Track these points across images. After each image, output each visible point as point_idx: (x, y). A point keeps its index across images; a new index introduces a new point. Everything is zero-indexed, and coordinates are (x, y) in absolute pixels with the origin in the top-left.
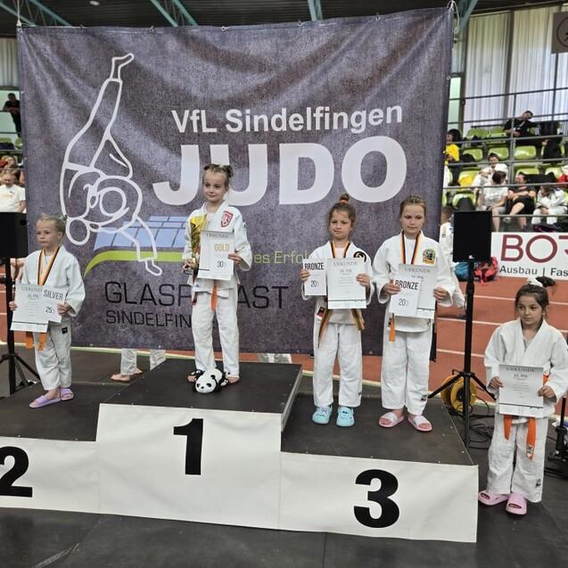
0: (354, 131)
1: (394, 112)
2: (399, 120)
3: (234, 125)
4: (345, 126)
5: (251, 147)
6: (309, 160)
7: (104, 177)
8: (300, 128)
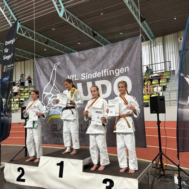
0: (116, 75)
1: (127, 69)
3: (83, 78)
4: (113, 74)
5: (87, 83)
6: (104, 85)
7: (53, 95)
8: (100, 76)
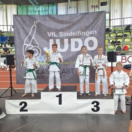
0: (86, 36)
2: (96, 33)
3: (61, 35)
6: (77, 42)
7: (33, 47)
8: (75, 35)
